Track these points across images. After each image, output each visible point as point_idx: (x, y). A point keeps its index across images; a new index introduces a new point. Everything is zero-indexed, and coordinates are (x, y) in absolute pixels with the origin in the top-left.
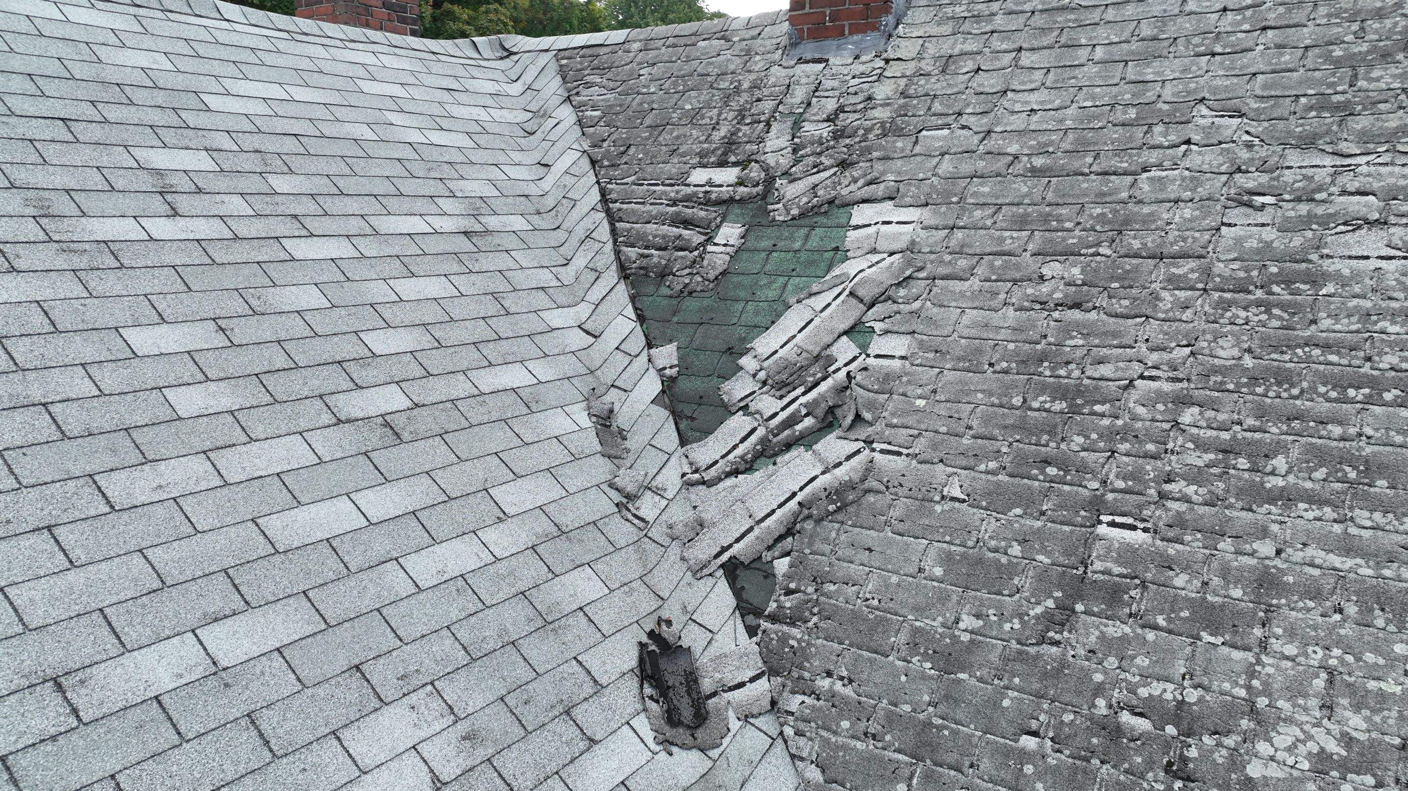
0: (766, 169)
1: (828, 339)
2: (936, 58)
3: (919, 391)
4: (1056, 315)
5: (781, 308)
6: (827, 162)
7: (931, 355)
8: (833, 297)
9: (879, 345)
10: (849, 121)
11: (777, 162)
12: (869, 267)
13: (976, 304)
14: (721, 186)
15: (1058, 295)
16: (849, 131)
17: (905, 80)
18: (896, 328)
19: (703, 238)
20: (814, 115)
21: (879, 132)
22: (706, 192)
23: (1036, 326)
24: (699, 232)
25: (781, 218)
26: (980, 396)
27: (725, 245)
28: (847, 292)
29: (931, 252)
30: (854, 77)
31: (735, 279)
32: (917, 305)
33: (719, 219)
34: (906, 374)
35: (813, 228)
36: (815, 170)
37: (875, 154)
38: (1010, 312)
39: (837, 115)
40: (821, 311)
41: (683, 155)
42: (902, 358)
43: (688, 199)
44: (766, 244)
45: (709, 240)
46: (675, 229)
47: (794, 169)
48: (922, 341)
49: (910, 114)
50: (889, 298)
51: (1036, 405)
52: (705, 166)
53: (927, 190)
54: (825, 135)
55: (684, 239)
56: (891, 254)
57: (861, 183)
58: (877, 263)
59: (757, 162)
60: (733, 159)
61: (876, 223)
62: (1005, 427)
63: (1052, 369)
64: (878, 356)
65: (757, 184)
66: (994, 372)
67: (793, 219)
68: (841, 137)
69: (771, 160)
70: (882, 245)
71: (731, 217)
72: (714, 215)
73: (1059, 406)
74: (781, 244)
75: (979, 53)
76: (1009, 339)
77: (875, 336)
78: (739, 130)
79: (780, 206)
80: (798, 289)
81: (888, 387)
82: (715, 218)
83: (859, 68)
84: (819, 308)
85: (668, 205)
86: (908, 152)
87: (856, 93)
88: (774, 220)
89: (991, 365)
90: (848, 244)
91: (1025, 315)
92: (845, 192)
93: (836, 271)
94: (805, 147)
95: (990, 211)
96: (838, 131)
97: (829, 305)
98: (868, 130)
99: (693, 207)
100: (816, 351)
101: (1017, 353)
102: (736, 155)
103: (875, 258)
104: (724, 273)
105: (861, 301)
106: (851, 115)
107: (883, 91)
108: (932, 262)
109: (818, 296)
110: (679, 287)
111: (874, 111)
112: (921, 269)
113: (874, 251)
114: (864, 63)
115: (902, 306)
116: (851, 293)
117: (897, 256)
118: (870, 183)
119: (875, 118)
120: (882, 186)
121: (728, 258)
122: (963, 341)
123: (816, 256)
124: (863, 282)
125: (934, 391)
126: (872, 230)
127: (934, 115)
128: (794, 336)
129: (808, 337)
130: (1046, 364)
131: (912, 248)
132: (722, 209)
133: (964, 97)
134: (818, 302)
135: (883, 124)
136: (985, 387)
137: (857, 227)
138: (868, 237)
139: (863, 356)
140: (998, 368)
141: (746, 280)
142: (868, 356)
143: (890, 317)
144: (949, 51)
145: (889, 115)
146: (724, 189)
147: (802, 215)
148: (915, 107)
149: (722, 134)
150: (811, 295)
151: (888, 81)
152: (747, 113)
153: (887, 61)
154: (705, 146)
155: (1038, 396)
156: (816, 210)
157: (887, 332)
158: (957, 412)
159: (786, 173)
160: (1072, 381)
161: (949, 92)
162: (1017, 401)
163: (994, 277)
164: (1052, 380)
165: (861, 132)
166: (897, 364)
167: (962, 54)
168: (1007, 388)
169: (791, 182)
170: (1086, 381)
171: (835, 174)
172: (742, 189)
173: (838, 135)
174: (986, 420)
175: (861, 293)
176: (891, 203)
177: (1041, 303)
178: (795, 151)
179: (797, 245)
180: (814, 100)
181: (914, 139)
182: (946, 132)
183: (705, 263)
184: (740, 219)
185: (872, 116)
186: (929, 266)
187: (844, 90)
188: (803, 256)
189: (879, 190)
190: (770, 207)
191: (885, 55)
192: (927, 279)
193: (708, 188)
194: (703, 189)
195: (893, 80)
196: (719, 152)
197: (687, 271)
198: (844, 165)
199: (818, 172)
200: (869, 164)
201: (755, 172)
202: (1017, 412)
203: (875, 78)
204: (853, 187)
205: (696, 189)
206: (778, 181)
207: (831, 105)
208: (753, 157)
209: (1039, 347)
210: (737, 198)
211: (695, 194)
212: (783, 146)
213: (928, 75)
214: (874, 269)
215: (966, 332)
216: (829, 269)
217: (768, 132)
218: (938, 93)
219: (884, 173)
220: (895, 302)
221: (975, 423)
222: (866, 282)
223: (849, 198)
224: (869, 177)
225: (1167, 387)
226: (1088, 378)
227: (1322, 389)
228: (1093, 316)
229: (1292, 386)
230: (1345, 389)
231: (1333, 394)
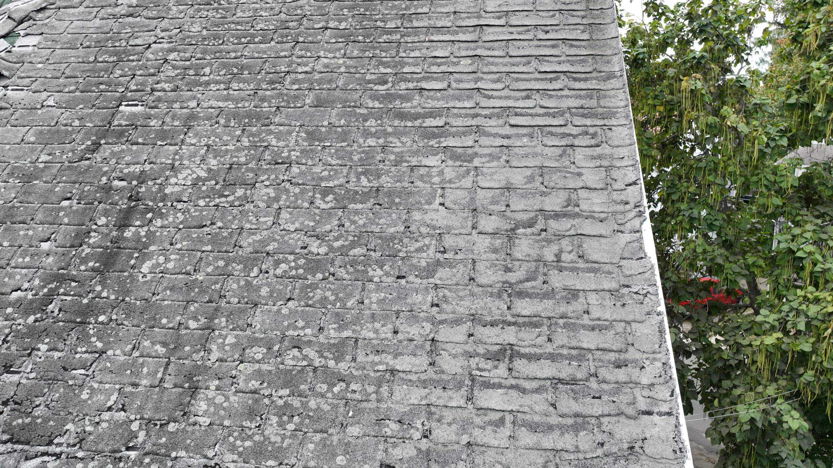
4: (120, 20)
7: (50, 43)
9: (21, 41)
18: (32, 33)
38: (97, 20)
42: (34, 46)
48: (46, 37)
64: (19, 46)
76: (94, 32)
77: (20, 37)
91: (104, 21)
122: (69, 35)
157: (27, 35)
166: (30, 49)
225: (166, 46)
226: (130, 46)
227: (231, 40)
228: (138, 19)
229: (220, 39)
230: (241, 38)
231: (236, 41)
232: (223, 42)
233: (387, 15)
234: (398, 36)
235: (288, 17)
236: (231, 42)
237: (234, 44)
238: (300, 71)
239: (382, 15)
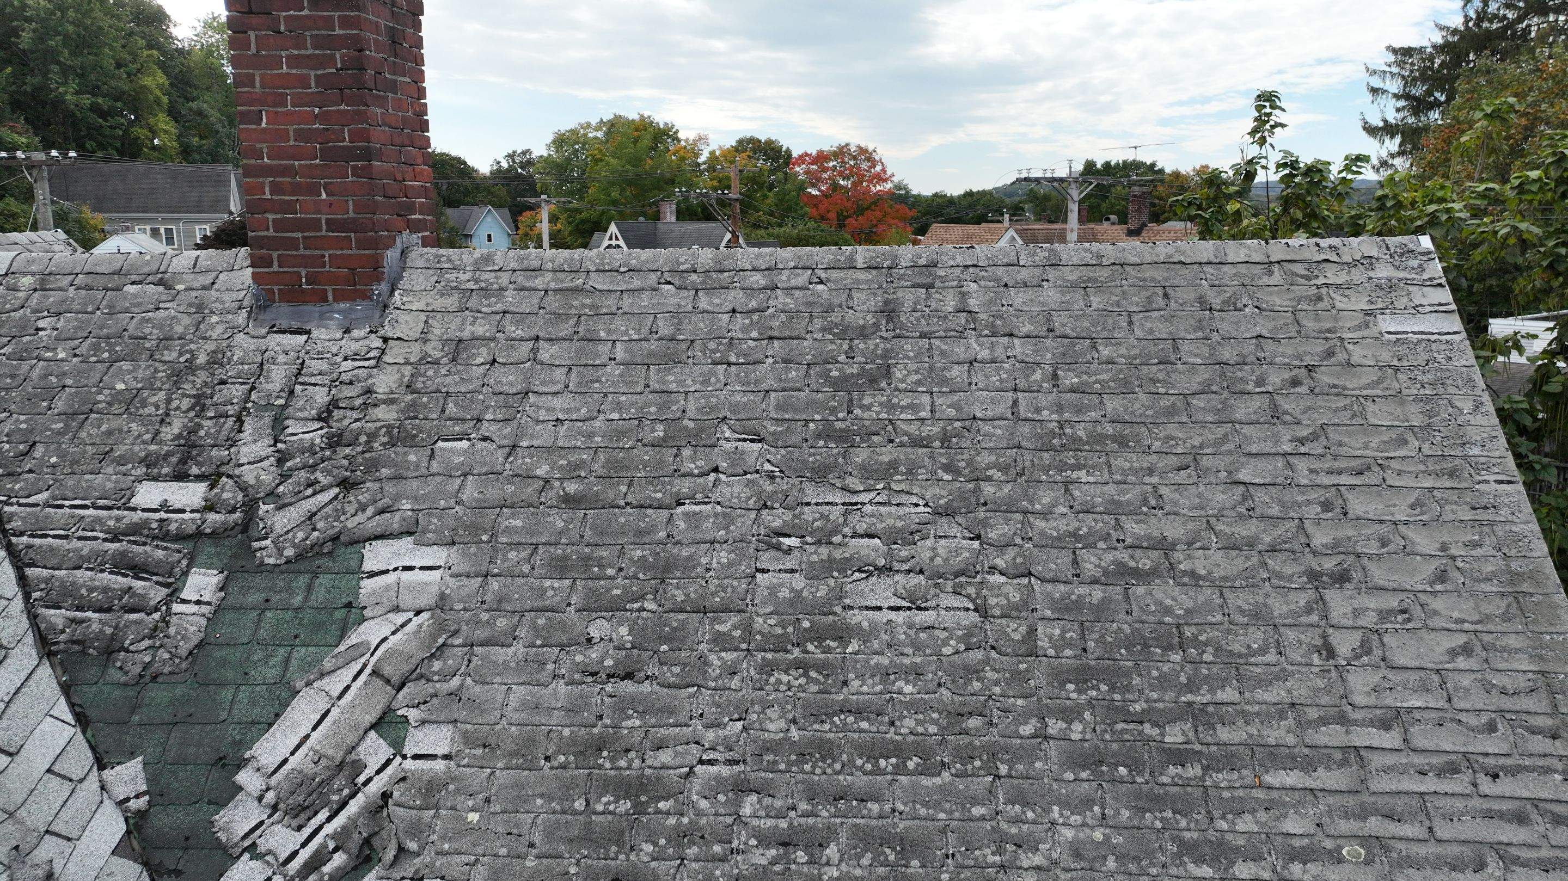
0: (243, 488)
1: (351, 739)
2: (445, 342)
3: (470, 803)
4: (609, 688)
5: (285, 694)
6: (324, 481)
7: (479, 752)
8: (351, 676)
9: (418, 741)
10: (346, 422)
11: (257, 478)
12: (394, 633)
13: (523, 679)
14: (182, 511)
15: (608, 662)
16: (347, 437)
17: (409, 367)
18: (434, 717)
19: (164, 591)
20: (302, 409)
21: (386, 439)
22: (162, 521)
23: (589, 705)
24: (157, 583)
25: (271, 561)
26: (539, 801)
27: (198, 602)
28: (368, 670)
29: (464, 609)
30: (346, 359)
31: (218, 653)
32: (455, 682)
33: (185, 562)
34: (453, 779)
35: (315, 575)
36: (310, 491)
37: (385, 472)
38: (561, 687)
39: (330, 412)
40: (340, 697)
41: (121, 461)
42: (446, 757)
43: (135, 530)
44: (255, 598)
45: (174, 595)
46: (120, 579)
47: (281, 488)
48: (467, 732)
49: (421, 416)
50: (421, 676)
51: (600, 808)
52: (155, 479)
53: (451, 522)
54: (317, 441)
55: (135, 595)
56: (418, 613)
57: (370, 511)
58: (403, 626)
59: (229, 476)
60: (195, 470)
61: (396, 569)
62: (571, 840)
63: (613, 759)
64: (416, 757)
65: (233, 510)
66: (552, 768)
67: (288, 562)
68: (339, 444)
69: (249, 474)
70: (406, 599)
71: (201, 558)
72: (177, 556)
73: (625, 806)
74: (276, 598)
75: (493, 339)
76: (564, 722)
77: (411, 729)
78: (200, 426)
79: (268, 542)
80: (307, 666)
81: (434, 800)
82: (179, 562)
83: (350, 346)
84: (335, 693)
85: (105, 540)
86: (424, 471)
87: (351, 383)
88: (262, 564)
89: (547, 759)
90: (363, 599)
91: (577, 690)
92: (351, 524)
93: (353, 639)
94: (293, 457)
95: (525, 554)
96: (334, 435)
97: (348, 688)
98: (372, 436)
99: (144, 544)
100: (339, 757)
101: (573, 740)
102: (199, 464)
103: (400, 619)
104: (200, 645)
105: (388, 682)
106: (349, 413)
107: (384, 382)
108: (467, 623)
109: (333, 676)
110: (137, 670)
111: (376, 410)
112: (455, 633)
113: (397, 609)
114: (356, 340)
115: (438, 685)
116: (375, 673)
117: (425, 615)
118: (382, 512)
119: (379, 420)
120: (397, 516)
121: (204, 622)
122: (513, 728)
123: (323, 617)
124: (388, 656)
125: (488, 801)
126: (391, 578)
127: (450, 419)
128: (307, 737)
129: (325, 737)
130: (605, 753)
131: (442, 603)
132: (186, 547)
133: (481, 397)
134: (334, 684)
135: (389, 427)
136: (543, 790)
137: (372, 574)
138: (387, 588)
139: (399, 759)
140: (555, 763)
141: (234, 655)
142: (404, 757)
143: (425, 702)
144: (458, 334)
145: (395, 416)
146: (187, 516)
147: (299, 557)
148: (425, 406)
149: (176, 431)
150: (322, 676)
151: (390, 368)
152: (208, 402)
153: (385, 340)
154: (153, 448)
155: (601, 796)
156: (316, 549)
157: (423, 722)
158: (517, 825)
159: (271, 494)
160: (634, 772)
161: (463, 390)
162: (579, 804)
163: (539, 642)
164: (613, 773)
165: (363, 439)
166: (440, 765)
167: (474, 339)
168: (568, 790)
169: (279, 508)
170: (648, 771)
171: (336, 497)
172: (212, 516)
173: (335, 441)
174: (550, 833)
175: (387, 671)
176: (410, 539)
177: (592, 674)
178: (280, 462)
179: (297, 600)
180: (298, 388)
181: (429, 452)
182: (465, 444)
183: (172, 631)
184: (215, 560)
185: (374, 418)
186: (464, 628)
187: (335, 376)
188: (307, 616)
189: (394, 521)
190: (256, 545)
191: (382, 333)
192: (464, 646)
193: (163, 515)
194: (157, 516)
195: (396, 367)
196: (174, 459)
197: (147, 643)
198: (346, 485)
199: (314, 494)
200: (377, 485)
201: (228, 492)
202: (581, 818)
203: (372, 362)
204: (360, 518)
205: (146, 515)
206: (263, 508)
207: (321, 397)
208: (224, 469)
209: (595, 730)
210: (208, 531)
211: (146, 522)
212: (264, 454)
213: (436, 362)
214: (399, 635)
215: (515, 717)
216: (342, 636)
217: (240, 431)
218: (451, 390)
219: (396, 498)
220: (428, 680)
221: (537, 839)
222: (391, 655)
223: (357, 534)
224: (380, 505)
225: (725, 771)
226: (649, 767)
227: (859, 762)
228: (646, 687)
229: (835, 760)
230: (877, 759)
231: (869, 767)
232: (843, 765)
233: (1155, 701)
234: (1198, 770)
235: (958, 698)
236: (860, 768)
237: (865, 773)
238: (1025, 864)
239: (1146, 702)
